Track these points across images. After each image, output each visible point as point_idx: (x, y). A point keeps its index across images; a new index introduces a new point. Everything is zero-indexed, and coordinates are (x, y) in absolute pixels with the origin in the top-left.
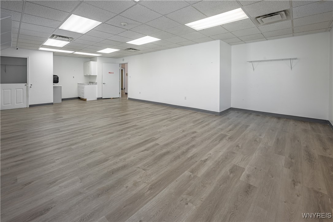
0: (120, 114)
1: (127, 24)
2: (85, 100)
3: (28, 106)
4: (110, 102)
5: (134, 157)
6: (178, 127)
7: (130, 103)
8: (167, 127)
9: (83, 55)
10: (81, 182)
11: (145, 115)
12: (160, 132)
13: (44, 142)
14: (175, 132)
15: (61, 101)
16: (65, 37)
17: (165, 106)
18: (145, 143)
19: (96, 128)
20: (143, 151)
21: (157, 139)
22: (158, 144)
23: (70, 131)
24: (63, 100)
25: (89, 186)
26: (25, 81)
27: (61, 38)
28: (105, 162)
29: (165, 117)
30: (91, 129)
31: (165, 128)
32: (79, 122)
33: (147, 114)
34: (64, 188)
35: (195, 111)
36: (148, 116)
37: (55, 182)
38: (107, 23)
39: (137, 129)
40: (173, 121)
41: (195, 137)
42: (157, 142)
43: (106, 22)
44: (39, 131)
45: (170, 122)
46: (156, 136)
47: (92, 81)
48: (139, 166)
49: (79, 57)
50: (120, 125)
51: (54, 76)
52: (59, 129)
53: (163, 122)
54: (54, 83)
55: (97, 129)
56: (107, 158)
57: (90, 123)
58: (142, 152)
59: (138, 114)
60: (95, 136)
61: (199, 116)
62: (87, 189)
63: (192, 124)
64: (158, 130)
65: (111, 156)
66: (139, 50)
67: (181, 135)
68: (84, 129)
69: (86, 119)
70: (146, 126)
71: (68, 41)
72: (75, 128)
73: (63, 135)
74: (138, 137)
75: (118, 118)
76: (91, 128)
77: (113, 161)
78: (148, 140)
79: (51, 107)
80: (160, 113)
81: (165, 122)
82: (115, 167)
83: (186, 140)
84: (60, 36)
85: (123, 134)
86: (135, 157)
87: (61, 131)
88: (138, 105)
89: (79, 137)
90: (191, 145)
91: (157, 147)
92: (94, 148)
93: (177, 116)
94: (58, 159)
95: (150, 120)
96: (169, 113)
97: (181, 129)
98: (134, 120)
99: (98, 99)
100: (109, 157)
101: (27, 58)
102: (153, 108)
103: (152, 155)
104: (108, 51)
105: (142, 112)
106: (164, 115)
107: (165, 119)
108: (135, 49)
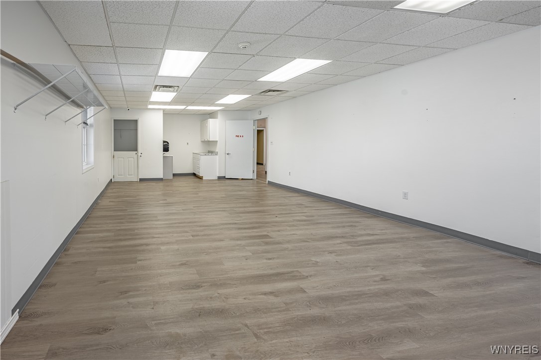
0: (246, 209)
1: (248, 44)
2: (201, 178)
3: (139, 181)
4: (235, 186)
5: (245, 299)
6: (370, 264)
7: (270, 191)
8: (336, 255)
9: (199, 110)
10: (153, 308)
11: (291, 219)
12: (316, 264)
13: (136, 231)
14: (356, 275)
15: (171, 177)
16: (170, 87)
17: (346, 208)
18: (276, 278)
19: (200, 226)
20: (265, 294)
21: (304, 278)
22: (303, 291)
23: (167, 222)
24: (174, 175)
25: (160, 320)
26: (135, 149)
27: (165, 88)
28: (194, 289)
29: (339, 231)
30: (195, 226)
31: (331, 258)
32: (182, 211)
33: (298, 218)
34: (132, 307)
35: (438, 234)
36: (299, 223)
37: (126, 293)
38: (215, 51)
39: (267, 243)
40: (359, 246)
41: (421, 307)
42: (303, 284)
43: (213, 49)
44: (136, 215)
45: (349, 247)
46: (304, 271)
47: (212, 150)
48: (248, 322)
49: (194, 114)
50: (239, 229)
51: (164, 142)
52: (156, 217)
53: (330, 242)
54: (164, 151)
55: (202, 228)
56: (199, 283)
57: (196, 216)
58: (263, 296)
59: (279, 214)
60: (196, 238)
61: (448, 250)
62: (155, 324)
63: (419, 268)
64: (314, 259)
65: (206, 282)
66: (287, 91)
67: (374, 288)
68: (185, 223)
69: (193, 208)
70: (289, 242)
71: (174, 91)
72: (175, 219)
73: (159, 226)
74: (265, 261)
75: (240, 215)
76: (195, 224)
77: (206, 293)
78: (283, 274)
79: (161, 184)
80: (327, 221)
81: (335, 244)
82: (206, 305)
83: (388, 305)
84: (164, 86)
85: (238, 247)
86: (246, 301)
87: (158, 220)
88: (284, 197)
89: (175, 235)
90: (399, 324)
91: (299, 296)
92: (187, 259)
93: (373, 235)
94: (141, 260)
95: (299, 232)
96: (352, 226)
97: (378, 273)
98: (267, 225)
99: (220, 178)
100: (203, 282)
101: (137, 120)
102: (314, 207)
103: (284, 311)
104: (232, 99)
105: (289, 212)
106: (338, 227)
107: (337, 237)
108: (278, 91)
